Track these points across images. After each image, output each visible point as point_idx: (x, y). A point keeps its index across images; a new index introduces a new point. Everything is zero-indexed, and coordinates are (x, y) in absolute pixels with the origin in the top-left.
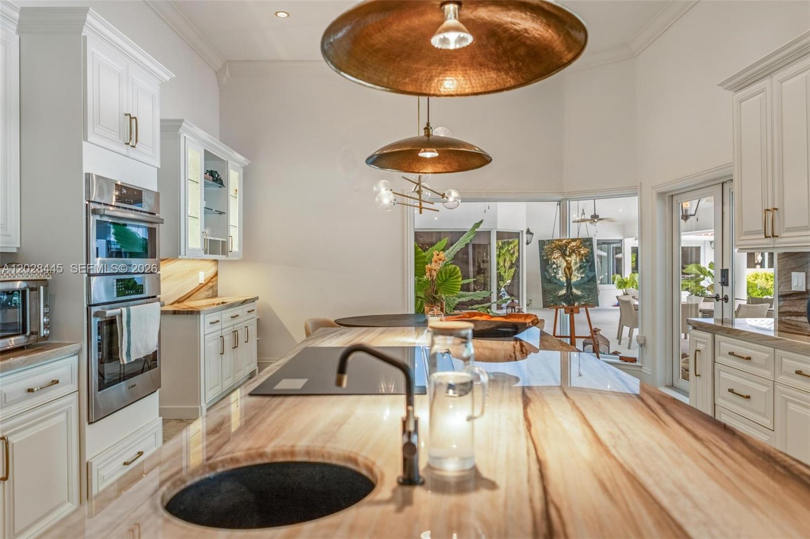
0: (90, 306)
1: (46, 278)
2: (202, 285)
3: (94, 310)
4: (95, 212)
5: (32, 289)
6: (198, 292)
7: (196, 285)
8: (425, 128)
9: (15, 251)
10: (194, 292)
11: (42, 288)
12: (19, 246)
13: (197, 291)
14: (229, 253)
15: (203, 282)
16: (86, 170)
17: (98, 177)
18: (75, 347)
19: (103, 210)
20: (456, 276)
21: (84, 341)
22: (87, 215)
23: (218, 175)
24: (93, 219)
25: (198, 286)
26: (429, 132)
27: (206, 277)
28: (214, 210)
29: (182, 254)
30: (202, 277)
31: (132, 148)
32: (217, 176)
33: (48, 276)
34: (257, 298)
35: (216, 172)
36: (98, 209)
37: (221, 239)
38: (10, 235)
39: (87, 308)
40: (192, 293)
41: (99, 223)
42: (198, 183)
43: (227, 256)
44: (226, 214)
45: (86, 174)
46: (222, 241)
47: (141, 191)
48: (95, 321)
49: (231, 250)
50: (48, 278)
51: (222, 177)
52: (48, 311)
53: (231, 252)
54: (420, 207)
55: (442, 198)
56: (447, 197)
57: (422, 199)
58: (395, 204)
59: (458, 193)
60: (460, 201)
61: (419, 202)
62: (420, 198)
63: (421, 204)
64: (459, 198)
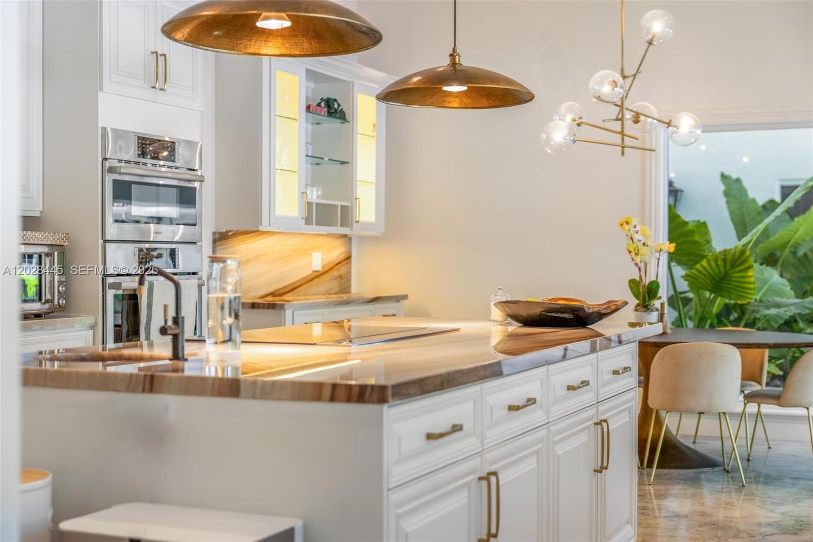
0: (105, 276)
1: (62, 244)
2: (316, 274)
3: (110, 280)
4: (111, 170)
5: (47, 255)
6: (310, 284)
7: (307, 272)
8: (451, 55)
9: (38, 215)
10: (302, 282)
11: (56, 253)
12: (42, 210)
13: (307, 282)
14: (355, 224)
15: (320, 269)
16: (101, 124)
17: (114, 131)
18: (90, 320)
19: (119, 168)
20: (743, 267)
21: (99, 315)
22: (102, 174)
23: (339, 105)
24: (108, 179)
25: (310, 275)
26: (454, 60)
27: (326, 262)
28: (326, 159)
29: (263, 223)
30: (317, 261)
31: (161, 91)
32: (336, 106)
33: (64, 242)
34: (405, 297)
35: (335, 100)
36: (115, 167)
37: (340, 203)
38: (33, 198)
39: (103, 278)
40: (298, 284)
41: (115, 182)
42: (296, 120)
43: (351, 229)
44: (350, 165)
45: (102, 128)
46: (342, 206)
47: (174, 143)
48: (110, 293)
49: (357, 220)
50: (65, 244)
51: (344, 107)
52: (64, 280)
53: (358, 222)
54: (623, 145)
55: (668, 128)
56: (676, 125)
57: (626, 132)
58: (575, 142)
59: (697, 118)
60: (699, 132)
61: (620, 136)
62: (622, 131)
63: (623, 140)
64: (697, 126)
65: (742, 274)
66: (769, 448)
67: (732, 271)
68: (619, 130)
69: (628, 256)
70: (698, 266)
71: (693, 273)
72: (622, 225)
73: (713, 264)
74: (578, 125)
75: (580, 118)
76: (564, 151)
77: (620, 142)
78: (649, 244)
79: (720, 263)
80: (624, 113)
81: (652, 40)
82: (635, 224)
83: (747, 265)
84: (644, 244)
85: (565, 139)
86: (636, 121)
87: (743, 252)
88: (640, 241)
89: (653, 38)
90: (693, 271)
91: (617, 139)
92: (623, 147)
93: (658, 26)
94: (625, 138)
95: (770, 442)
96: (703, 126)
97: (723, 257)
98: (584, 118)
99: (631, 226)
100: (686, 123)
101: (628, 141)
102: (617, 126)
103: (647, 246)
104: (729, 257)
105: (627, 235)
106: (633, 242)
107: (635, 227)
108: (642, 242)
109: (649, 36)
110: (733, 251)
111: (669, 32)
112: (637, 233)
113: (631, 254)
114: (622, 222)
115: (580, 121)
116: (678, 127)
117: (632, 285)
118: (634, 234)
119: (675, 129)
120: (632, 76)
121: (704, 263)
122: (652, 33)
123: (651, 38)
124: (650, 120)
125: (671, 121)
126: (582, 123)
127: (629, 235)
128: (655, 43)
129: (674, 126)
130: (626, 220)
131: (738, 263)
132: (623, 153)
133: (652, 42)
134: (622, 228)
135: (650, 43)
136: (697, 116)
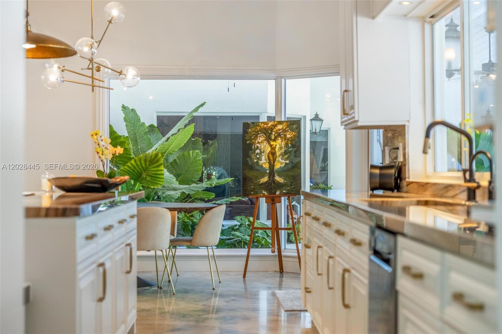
20: (157, 164)
54: (92, 85)
55: (120, 76)
56: (124, 74)
57: (94, 77)
58: (63, 82)
59: (137, 70)
60: (139, 79)
61: (91, 79)
62: (93, 76)
63: (93, 82)
64: (137, 76)
65: (156, 169)
66: (178, 275)
67: (151, 167)
68: (91, 75)
69: (97, 156)
70: (129, 164)
71: (125, 168)
72: (92, 135)
73: (139, 163)
74: (62, 71)
75: (64, 67)
76: (57, 87)
77: (91, 83)
78: (108, 148)
79: (143, 162)
80: (94, 64)
81: (111, 20)
82: (101, 135)
83: (159, 163)
84: (106, 148)
85: (57, 80)
86: (98, 70)
87: (157, 155)
88: (104, 146)
89: (112, 19)
90: (126, 167)
91: (89, 81)
92: (93, 86)
93: (115, 13)
94: (94, 80)
95: (178, 272)
96: (141, 75)
97: (144, 158)
98: (66, 66)
99: (99, 136)
100: (131, 73)
101: (96, 83)
102: (89, 73)
103: (107, 149)
104: (148, 158)
105: (95, 142)
106: (99, 147)
107: (101, 137)
108: (105, 147)
109: (110, 18)
110: (151, 155)
111: (122, 16)
112: (102, 141)
113: (99, 154)
114: (93, 134)
115: (64, 68)
116: (126, 75)
117: (99, 174)
118: (100, 141)
119: (124, 76)
120: (99, 41)
121: (133, 162)
122: (112, 16)
123: (111, 19)
124: (106, 70)
125: (122, 71)
126: (64, 69)
127: (97, 141)
128: (112, 22)
129: (124, 75)
130: (96, 132)
131: (153, 162)
132: (93, 90)
133: (112, 21)
134: (92, 138)
135: (110, 22)
136: (137, 69)
